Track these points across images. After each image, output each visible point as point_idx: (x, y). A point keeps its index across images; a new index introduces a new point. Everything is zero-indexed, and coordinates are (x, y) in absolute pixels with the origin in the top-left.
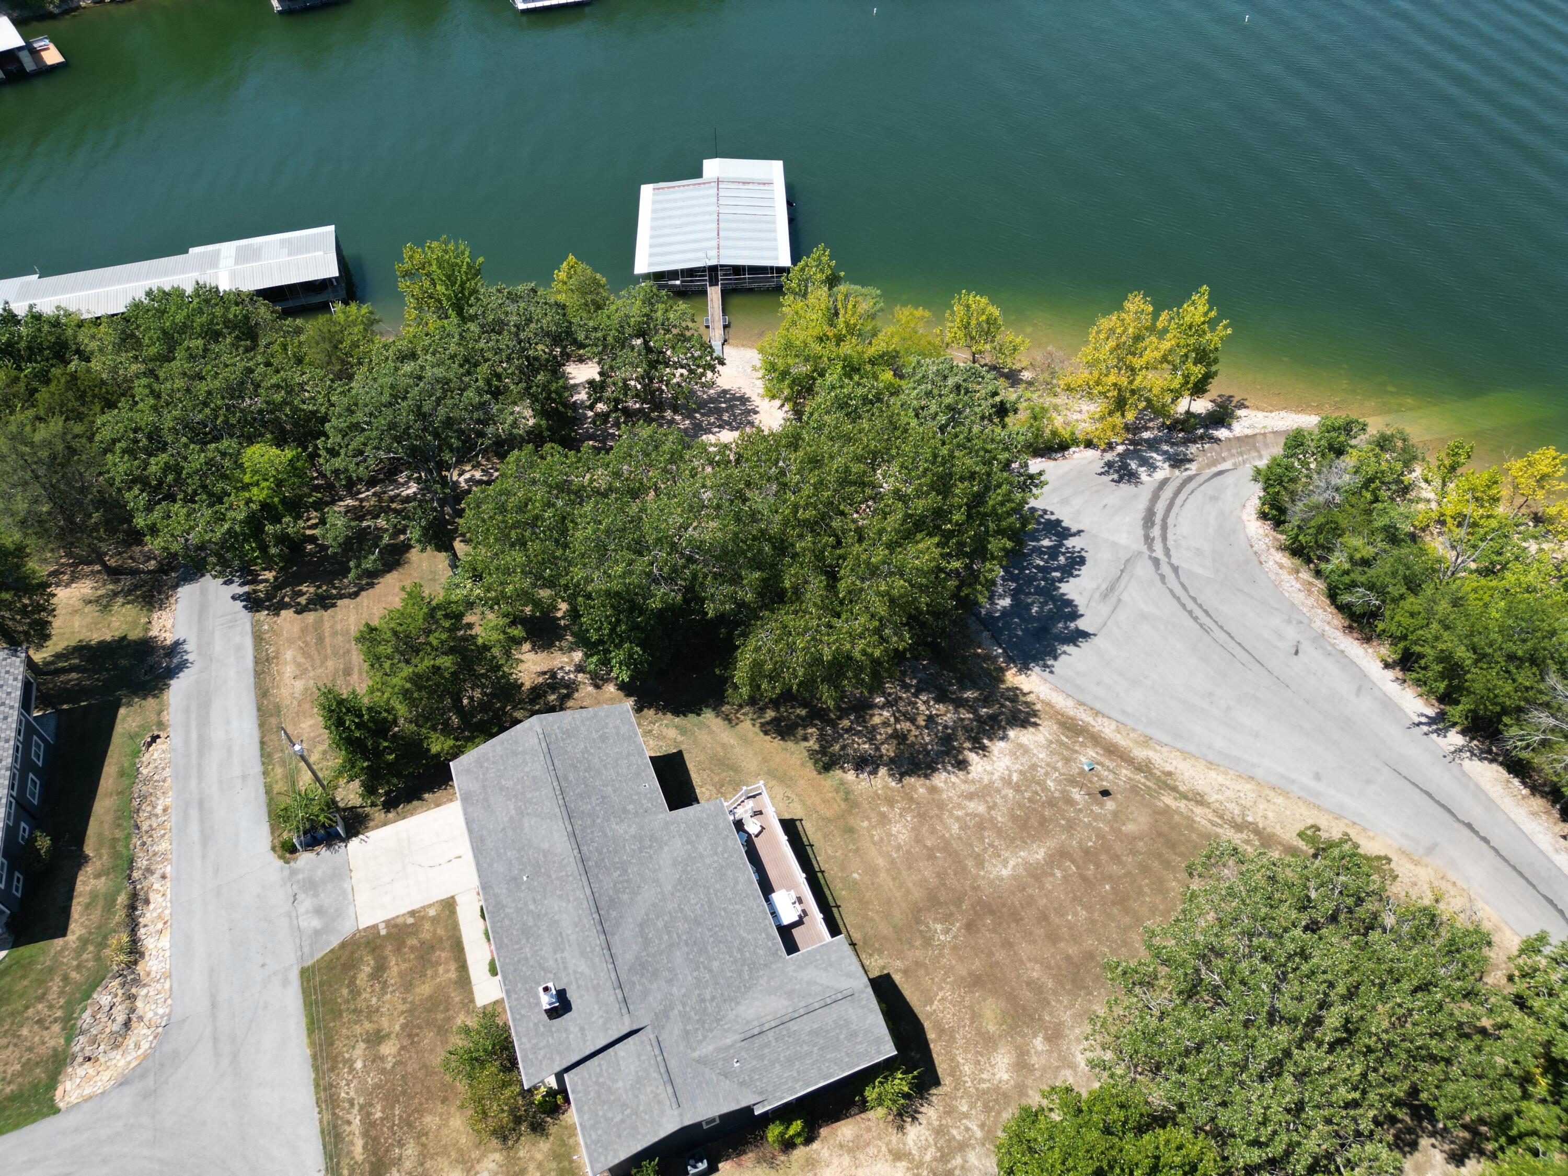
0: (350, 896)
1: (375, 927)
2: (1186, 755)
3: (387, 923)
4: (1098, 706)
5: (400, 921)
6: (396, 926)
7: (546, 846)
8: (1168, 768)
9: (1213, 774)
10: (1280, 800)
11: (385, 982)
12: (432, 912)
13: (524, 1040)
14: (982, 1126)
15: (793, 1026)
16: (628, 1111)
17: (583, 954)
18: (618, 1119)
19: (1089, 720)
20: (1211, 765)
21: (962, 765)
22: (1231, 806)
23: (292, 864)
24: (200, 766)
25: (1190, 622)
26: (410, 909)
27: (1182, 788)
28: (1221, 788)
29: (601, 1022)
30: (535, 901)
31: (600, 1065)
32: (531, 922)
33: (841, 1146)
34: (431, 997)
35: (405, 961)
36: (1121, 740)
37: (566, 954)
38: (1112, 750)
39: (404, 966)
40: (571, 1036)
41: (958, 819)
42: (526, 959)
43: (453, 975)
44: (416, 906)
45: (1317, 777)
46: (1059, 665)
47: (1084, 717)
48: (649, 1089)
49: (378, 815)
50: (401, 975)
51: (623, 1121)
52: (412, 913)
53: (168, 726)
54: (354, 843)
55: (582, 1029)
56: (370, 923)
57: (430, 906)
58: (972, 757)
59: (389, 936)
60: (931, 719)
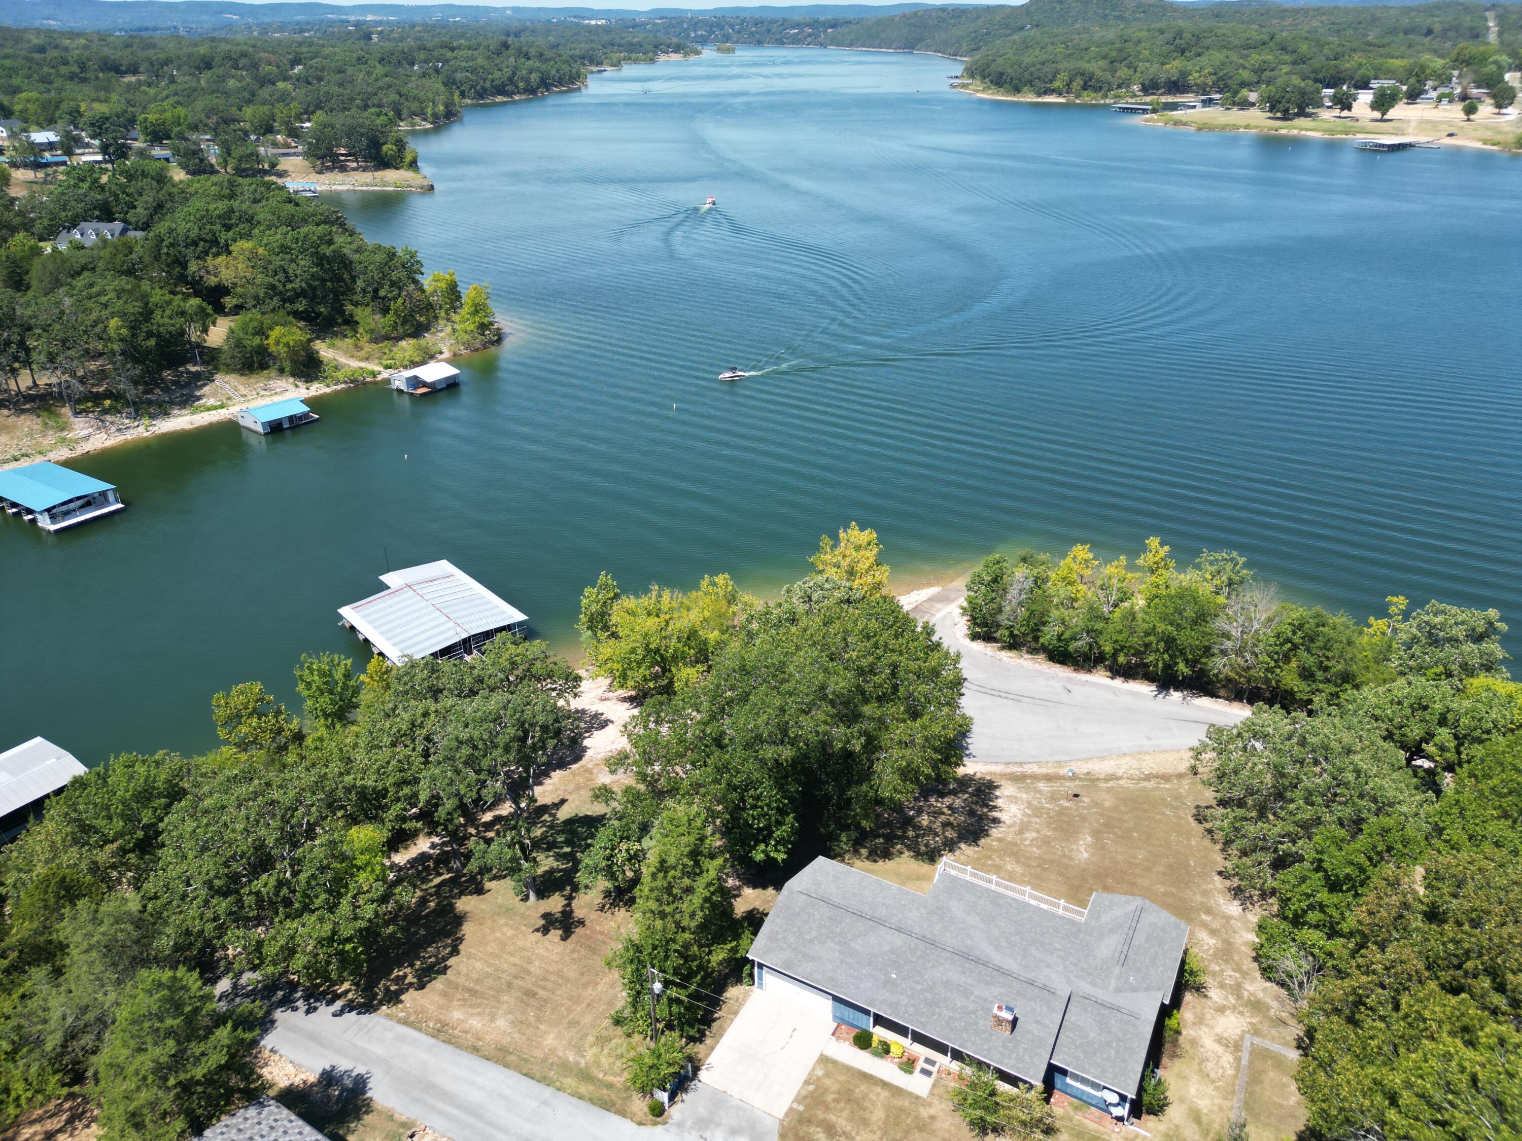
0: (746, 1106)
1: (791, 1109)
2: (1087, 760)
3: (797, 1100)
4: (1018, 760)
5: (804, 1093)
6: (805, 1097)
7: (886, 948)
8: (1085, 771)
9: (1107, 762)
10: (1147, 757)
11: (844, 1132)
12: (820, 1072)
13: (1006, 1061)
14: (1234, 970)
15: (1136, 942)
16: (1114, 1044)
17: (988, 984)
18: (1113, 1052)
19: (1020, 769)
20: (1102, 758)
21: (996, 821)
22: (1132, 772)
23: (670, 1121)
24: (489, 1124)
25: (1005, 701)
26: (802, 1081)
27: (1102, 777)
28: (1119, 766)
29: (1044, 1008)
30: (918, 983)
31: (1067, 1037)
32: (929, 996)
33: (1194, 1024)
34: (888, 1116)
35: (841, 1111)
36: (1050, 770)
37: (976, 993)
38: (1049, 778)
39: (845, 1114)
40: (1035, 1032)
41: (1030, 845)
42: (951, 1018)
43: (885, 1094)
44: (804, 1077)
45: (1149, 739)
46: (972, 749)
47: (1017, 769)
48: (1113, 1022)
49: (698, 1049)
50: (850, 1119)
51: (1117, 1052)
52: (807, 1082)
53: (416, 1120)
54: (703, 1074)
55: (1037, 1022)
56: (784, 1109)
57: (813, 1069)
58: (995, 814)
59: (808, 1107)
60: (950, 807)
